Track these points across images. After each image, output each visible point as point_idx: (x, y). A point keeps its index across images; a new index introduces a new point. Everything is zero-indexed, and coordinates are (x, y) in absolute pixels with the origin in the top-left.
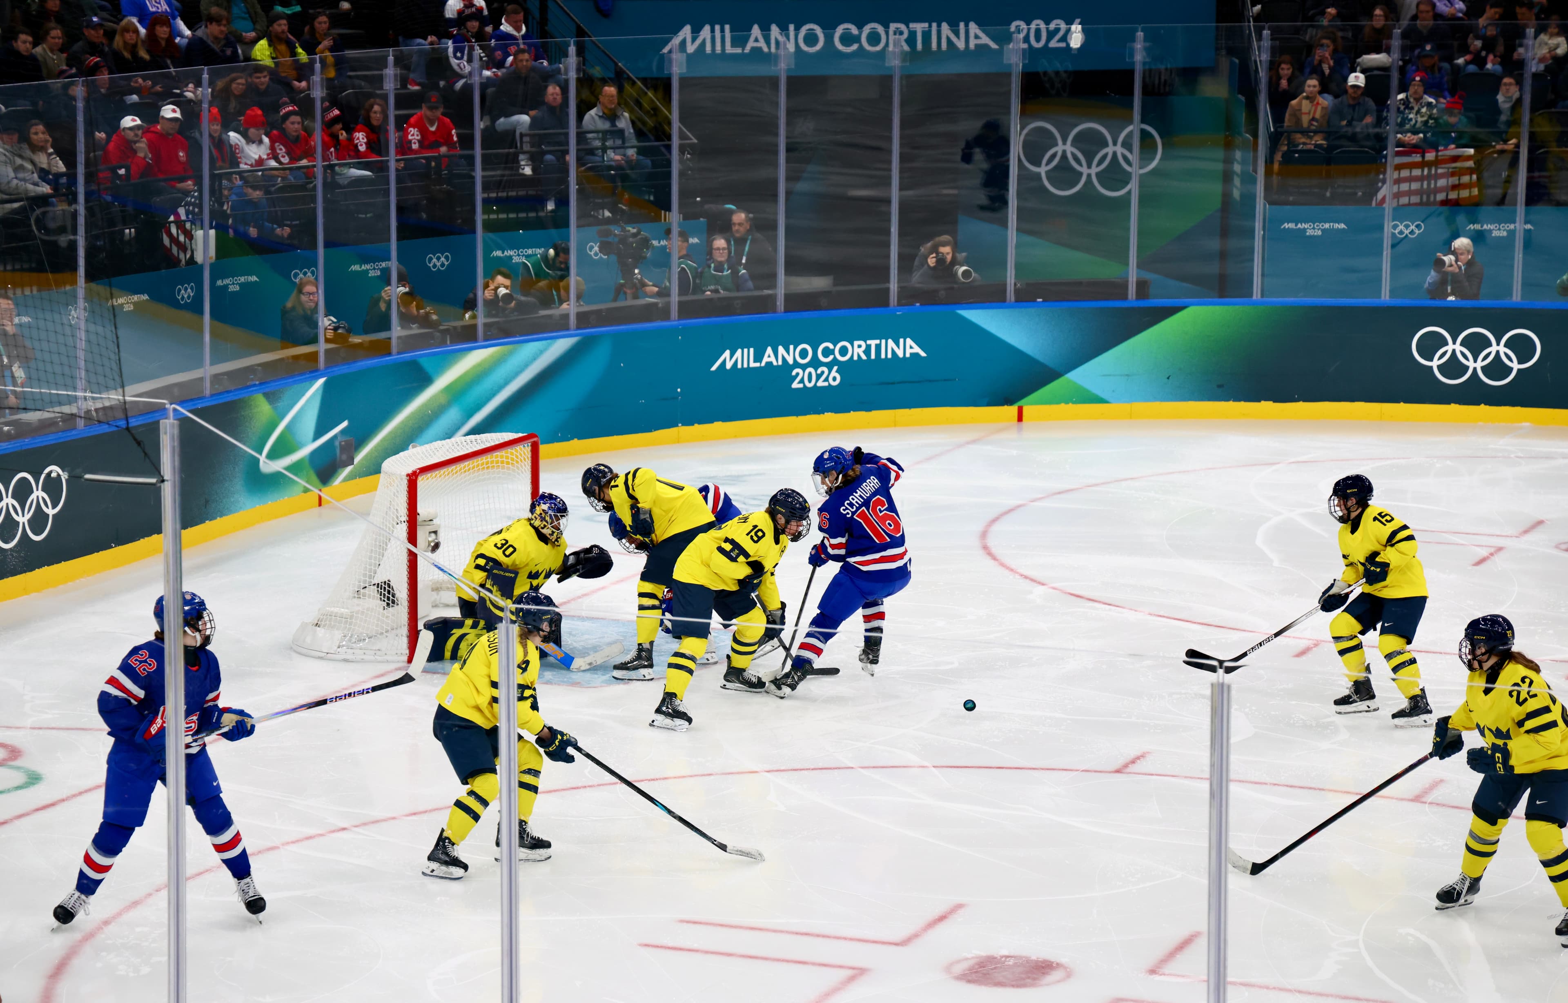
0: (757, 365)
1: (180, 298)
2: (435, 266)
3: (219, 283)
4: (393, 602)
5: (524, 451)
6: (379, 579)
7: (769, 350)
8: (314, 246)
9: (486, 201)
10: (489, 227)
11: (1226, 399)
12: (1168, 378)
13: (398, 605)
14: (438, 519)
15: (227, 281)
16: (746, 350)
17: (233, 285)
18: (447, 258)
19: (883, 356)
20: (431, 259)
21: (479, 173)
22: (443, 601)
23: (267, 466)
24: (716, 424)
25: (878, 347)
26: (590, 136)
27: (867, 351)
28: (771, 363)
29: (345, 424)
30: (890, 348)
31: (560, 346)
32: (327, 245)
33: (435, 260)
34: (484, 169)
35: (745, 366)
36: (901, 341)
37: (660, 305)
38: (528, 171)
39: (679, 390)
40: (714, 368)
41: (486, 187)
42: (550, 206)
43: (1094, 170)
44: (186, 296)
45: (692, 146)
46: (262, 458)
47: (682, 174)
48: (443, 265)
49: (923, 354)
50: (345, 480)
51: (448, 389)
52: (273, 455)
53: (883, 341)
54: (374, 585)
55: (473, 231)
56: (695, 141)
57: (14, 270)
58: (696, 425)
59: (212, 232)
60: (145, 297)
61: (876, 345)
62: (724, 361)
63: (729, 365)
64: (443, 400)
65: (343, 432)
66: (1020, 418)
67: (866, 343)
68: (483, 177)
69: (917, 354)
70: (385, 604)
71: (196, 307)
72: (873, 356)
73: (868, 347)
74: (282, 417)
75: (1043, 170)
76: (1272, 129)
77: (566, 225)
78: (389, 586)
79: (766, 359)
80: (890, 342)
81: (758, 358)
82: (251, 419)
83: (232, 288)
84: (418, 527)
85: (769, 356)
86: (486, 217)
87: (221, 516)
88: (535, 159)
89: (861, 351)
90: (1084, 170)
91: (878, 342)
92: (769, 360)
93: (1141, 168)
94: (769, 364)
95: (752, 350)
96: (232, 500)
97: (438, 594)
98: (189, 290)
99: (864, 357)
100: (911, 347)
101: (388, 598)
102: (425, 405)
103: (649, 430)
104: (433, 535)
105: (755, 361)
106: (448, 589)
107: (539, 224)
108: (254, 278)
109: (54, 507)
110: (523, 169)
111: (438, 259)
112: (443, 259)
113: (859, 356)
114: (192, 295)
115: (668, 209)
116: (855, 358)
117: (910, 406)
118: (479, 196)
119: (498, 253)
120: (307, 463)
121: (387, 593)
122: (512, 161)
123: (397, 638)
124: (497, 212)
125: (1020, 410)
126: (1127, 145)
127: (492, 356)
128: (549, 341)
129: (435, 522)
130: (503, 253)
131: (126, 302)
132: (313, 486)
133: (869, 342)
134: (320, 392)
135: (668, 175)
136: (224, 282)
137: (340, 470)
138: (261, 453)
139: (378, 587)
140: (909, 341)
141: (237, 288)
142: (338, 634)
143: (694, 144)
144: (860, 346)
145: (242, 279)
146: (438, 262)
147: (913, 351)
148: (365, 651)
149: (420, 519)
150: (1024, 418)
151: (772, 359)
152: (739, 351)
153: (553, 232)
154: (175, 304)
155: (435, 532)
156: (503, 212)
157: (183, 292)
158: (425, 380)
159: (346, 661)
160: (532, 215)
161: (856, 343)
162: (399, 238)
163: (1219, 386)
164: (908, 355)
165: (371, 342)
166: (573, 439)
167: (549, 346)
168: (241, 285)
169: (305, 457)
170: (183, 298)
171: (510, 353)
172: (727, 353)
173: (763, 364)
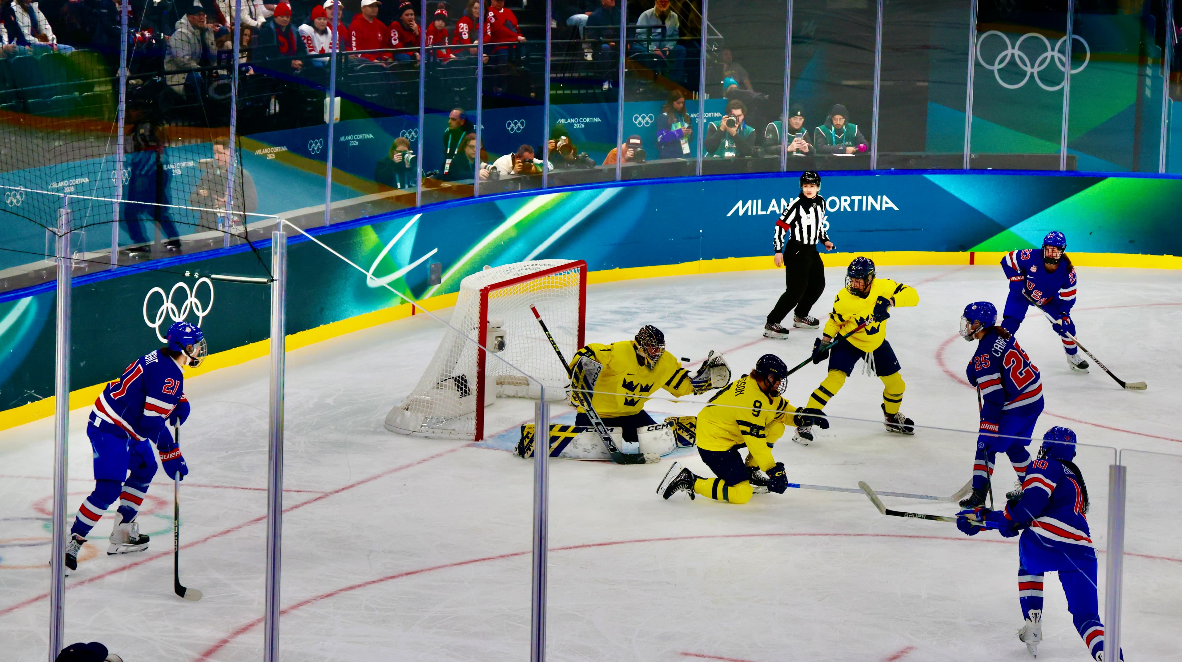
0: (764, 213)
1: (311, 150)
2: (512, 129)
3: (342, 139)
4: (465, 392)
5: (574, 275)
6: (455, 374)
7: (774, 202)
8: (417, 112)
9: (553, 80)
10: (554, 100)
11: (1137, 252)
12: (1090, 234)
13: (469, 395)
14: (504, 326)
15: (349, 138)
16: (755, 201)
17: (353, 140)
18: (522, 123)
19: (864, 209)
20: (510, 124)
21: (549, 59)
22: (505, 393)
23: (373, 282)
24: (729, 258)
25: (860, 202)
26: (638, 30)
27: (852, 205)
28: (775, 211)
29: (435, 251)
30: (870, 202)
31: (608, 194)
32: (427, 111)
33: (512, 125)
34: (552, 55)
35: (754, 213)
36: (879, 197)
37: (688, 164)
38: (589, 57)
39: (701, 231)
40: (729, 215)
41: (554, 68)
42: (606, 86)
43: (1036, 70)
44: (316, 149)
45: (718, 40)
46: (369, 275)
47: (709, 63)
48: (519, 129)
49: (896, 208)
50: (434, 295)
51: (518, 225)
52: (378, 274)
53: (865, 197)
54: (453, 378)
55: (542, 103)
56: (721, 37)
57: (183, 126)
58: (714, 259)
59: (338, 99)
60: (285, 149)
61: (859, 200)
62: (738, 208)
63: (741, 213)
64: (513, 234)
65: (433, 257)
66: (972, 262)
67: (851, 198)
68: (551, 61)
69: (891, 208)
70: (459, 393)
71: (322, 156)
72: (856, 209)
73: (853, 201)
74: (386, 244)
75: (996, 67)
76: (1177, 42)
77: (616, 100)
78: (462, 378)
79: (771, 209)
80: (870, 198)
81: (765, 207)
82: (361, 245)
83: (352, 143)
84: (488, 333)
85: (773, 206)
86: (554, 92)
87: (333, 321)
88: (595, 47)
89: (846, 204)
90: (1029, 70)
91: (860, 197)
92: (773, 209)
93: (1072, 68)
94: (773, 212)
95: (760, 201)
96: (343, 308)
97: (502, 387)
98: (319, 144)
99: (849, 209)
100: (887, 203)
101: (462, 389)
102: (499, 238)
103: (676, 262)
104: (500, 339)
105: (762, 210)
106: (509, 383)
107: (594, 99)
108: (370, 136)
109: (204, 311)
110: (587, 56)
111: (516, 124)
112: (519, 124)
113: (844, 207)
114: (320, 147)
115: (697, 89)
116: (842, 210)
117: (884, 250)
118: (548, 75)
119: (562, 121)
120: (404, 282)
121: (461, 383)
122: (576, 49)
123: (467, 420)
124: (563, 89)
125: (972, 255)
126: (1062, 51)
127: (553, 200)
128: (599, 190)
129: (501, 329)
130: (567, 121)
131: (270, 152)
132: (410, 298)
133: (853, 198)
134: (416, 225)
135: (698, 63)
136: (346, 139)
137: (430, 288)
138: (368, 271)
139: (455, 381)
140: (885, 198)
141: (357, 143)
142: (421, 416)
143: (721, 39)
144: (845, 201)
145: (361, 136)
146: (515, 126)
147: (887, 206)
148: (443, 431)
149: (489, 326)
150: (975, 262)
151: (776, 209)
152: (750, 201)
153: (605, 106)
154: (306, 153)
155: (502, 337)
156: (567, 89)
157: (314, 145)
158: (500, 218)
159: (427, 438)
160: (590, 91)
161: (843, 198)
162: (483, 107)
163: (1131, 242)
164: (884, 209)
165: (459, 186)
166: (615, 268)
167: (600, 193)
168: (359, 141)
169: (403, 276)
170: (313, 150)
171: (568, 198)
172: (740, 203)
173: (768, 213)
